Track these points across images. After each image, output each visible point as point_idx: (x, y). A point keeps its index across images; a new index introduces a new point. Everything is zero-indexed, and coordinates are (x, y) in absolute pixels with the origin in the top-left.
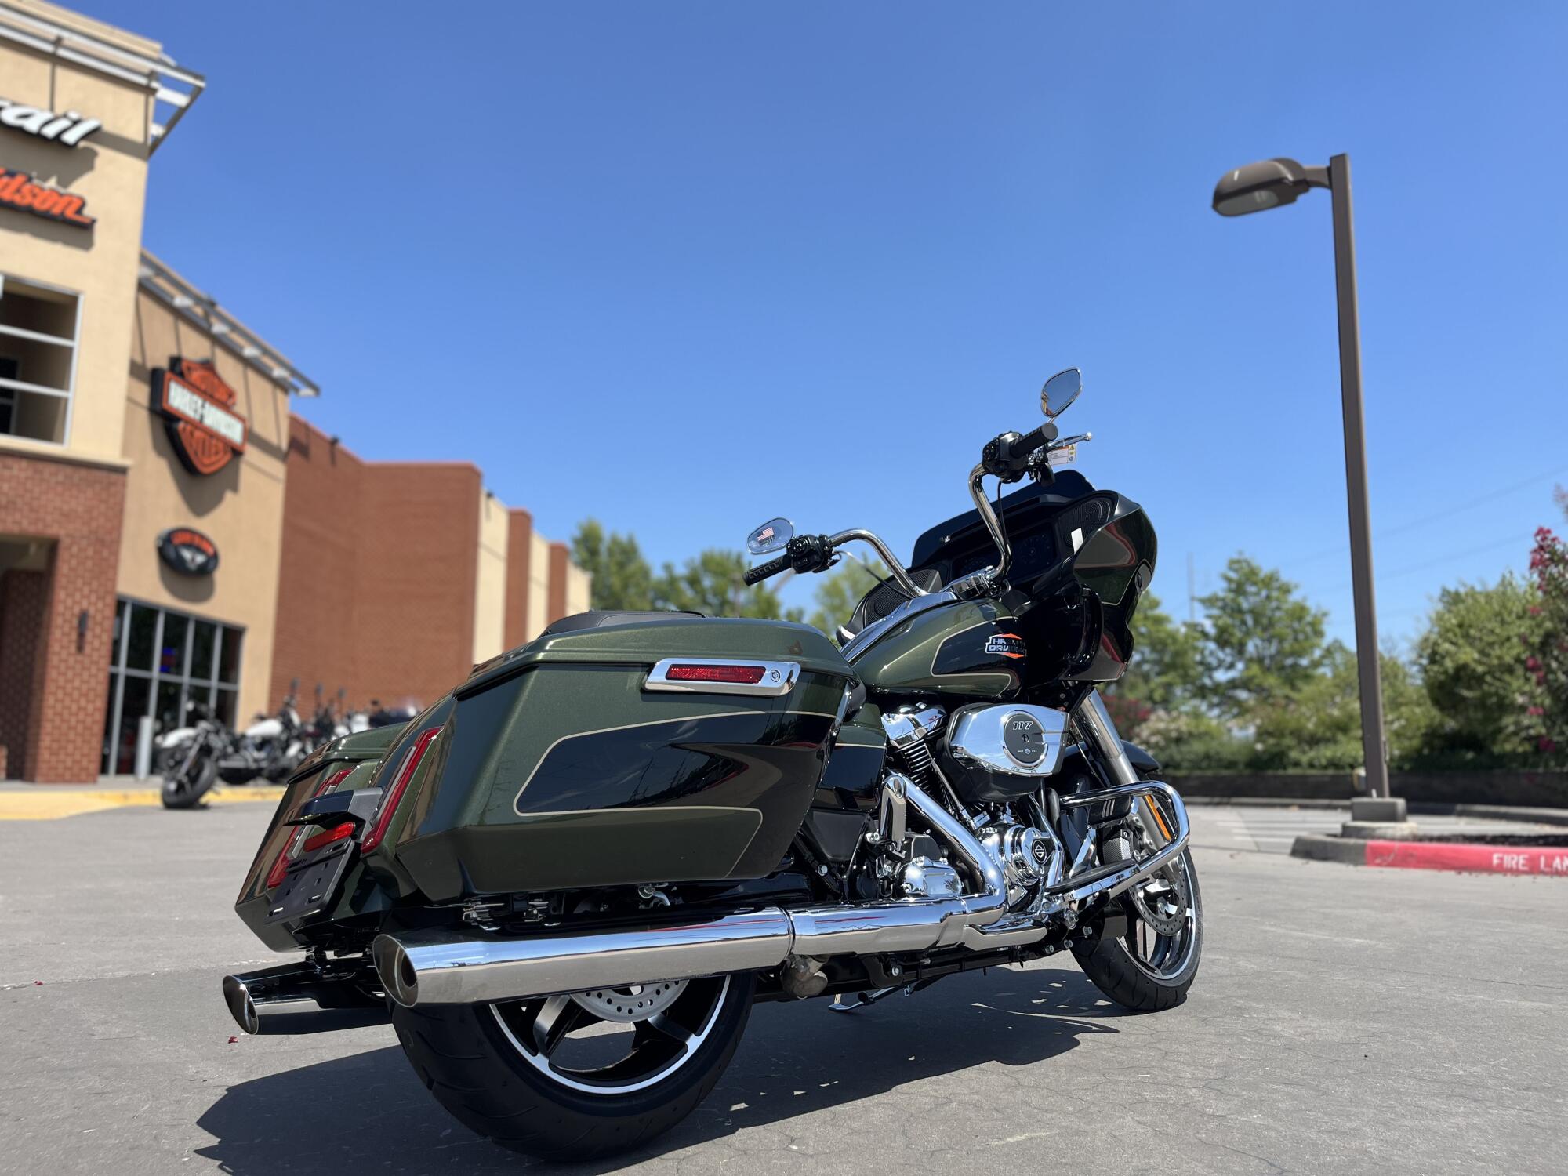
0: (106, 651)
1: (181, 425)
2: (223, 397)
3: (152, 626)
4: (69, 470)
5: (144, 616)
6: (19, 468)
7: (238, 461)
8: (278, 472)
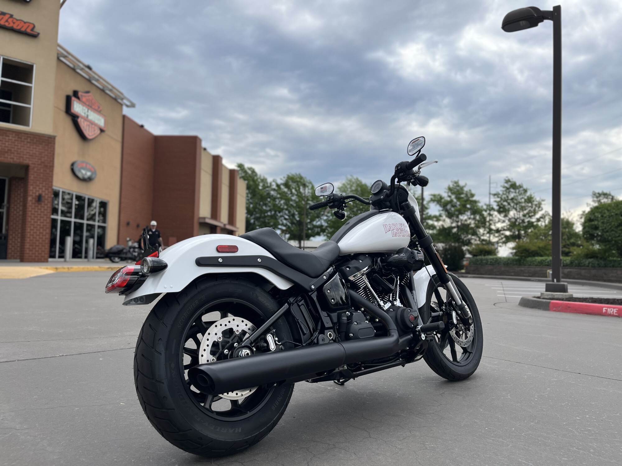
0: (50, 210)
1: (79, 119)
4: (32, 136)
7: (103, 134)
8: (119, 138)
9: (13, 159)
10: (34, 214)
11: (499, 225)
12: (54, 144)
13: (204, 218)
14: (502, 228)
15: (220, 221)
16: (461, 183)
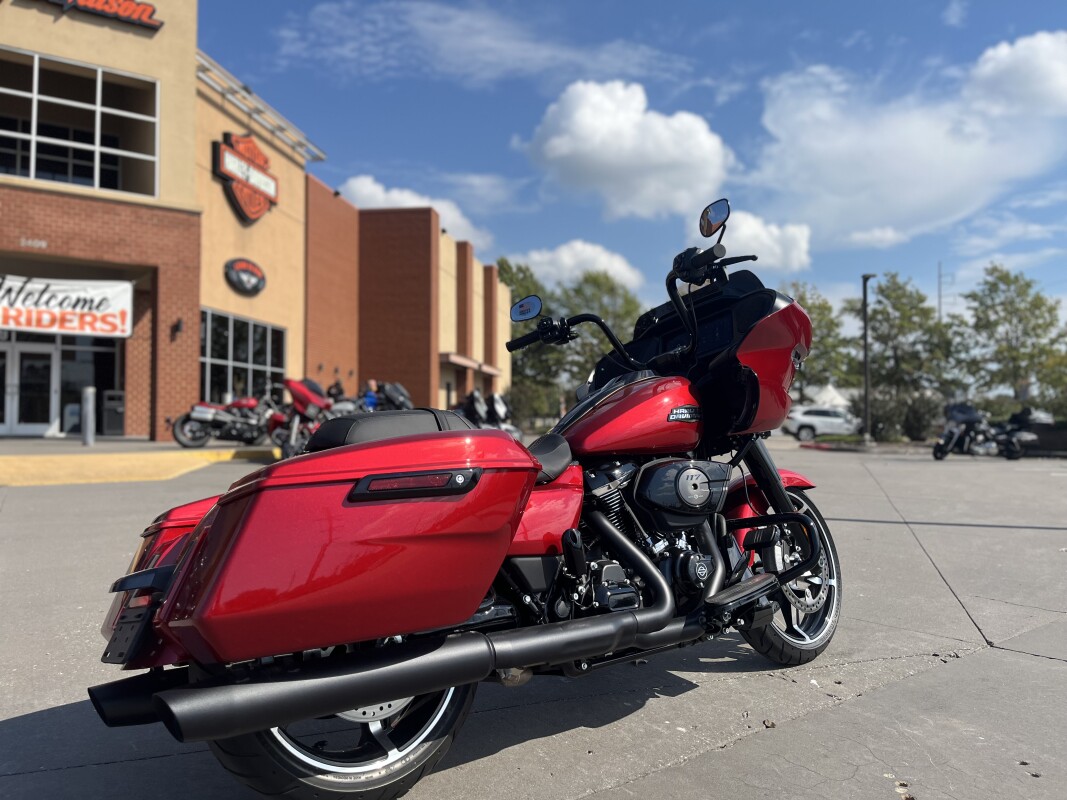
0: (196, 348)
1: (234, 185)
2: (262, 163)
3: (227, 329)
4: (160, 213)
5: (220, 321)
6: (125, 213)
7: (274, 209)
8: (301, 217)
9: (129, 255)
10: (170, 355)
11: (976, 352)
12: (198, 226)
13: (446, 355)
14: (983, 356)
15: (471, 359)
16: (901, 280)
